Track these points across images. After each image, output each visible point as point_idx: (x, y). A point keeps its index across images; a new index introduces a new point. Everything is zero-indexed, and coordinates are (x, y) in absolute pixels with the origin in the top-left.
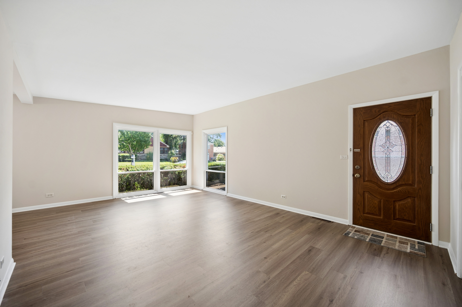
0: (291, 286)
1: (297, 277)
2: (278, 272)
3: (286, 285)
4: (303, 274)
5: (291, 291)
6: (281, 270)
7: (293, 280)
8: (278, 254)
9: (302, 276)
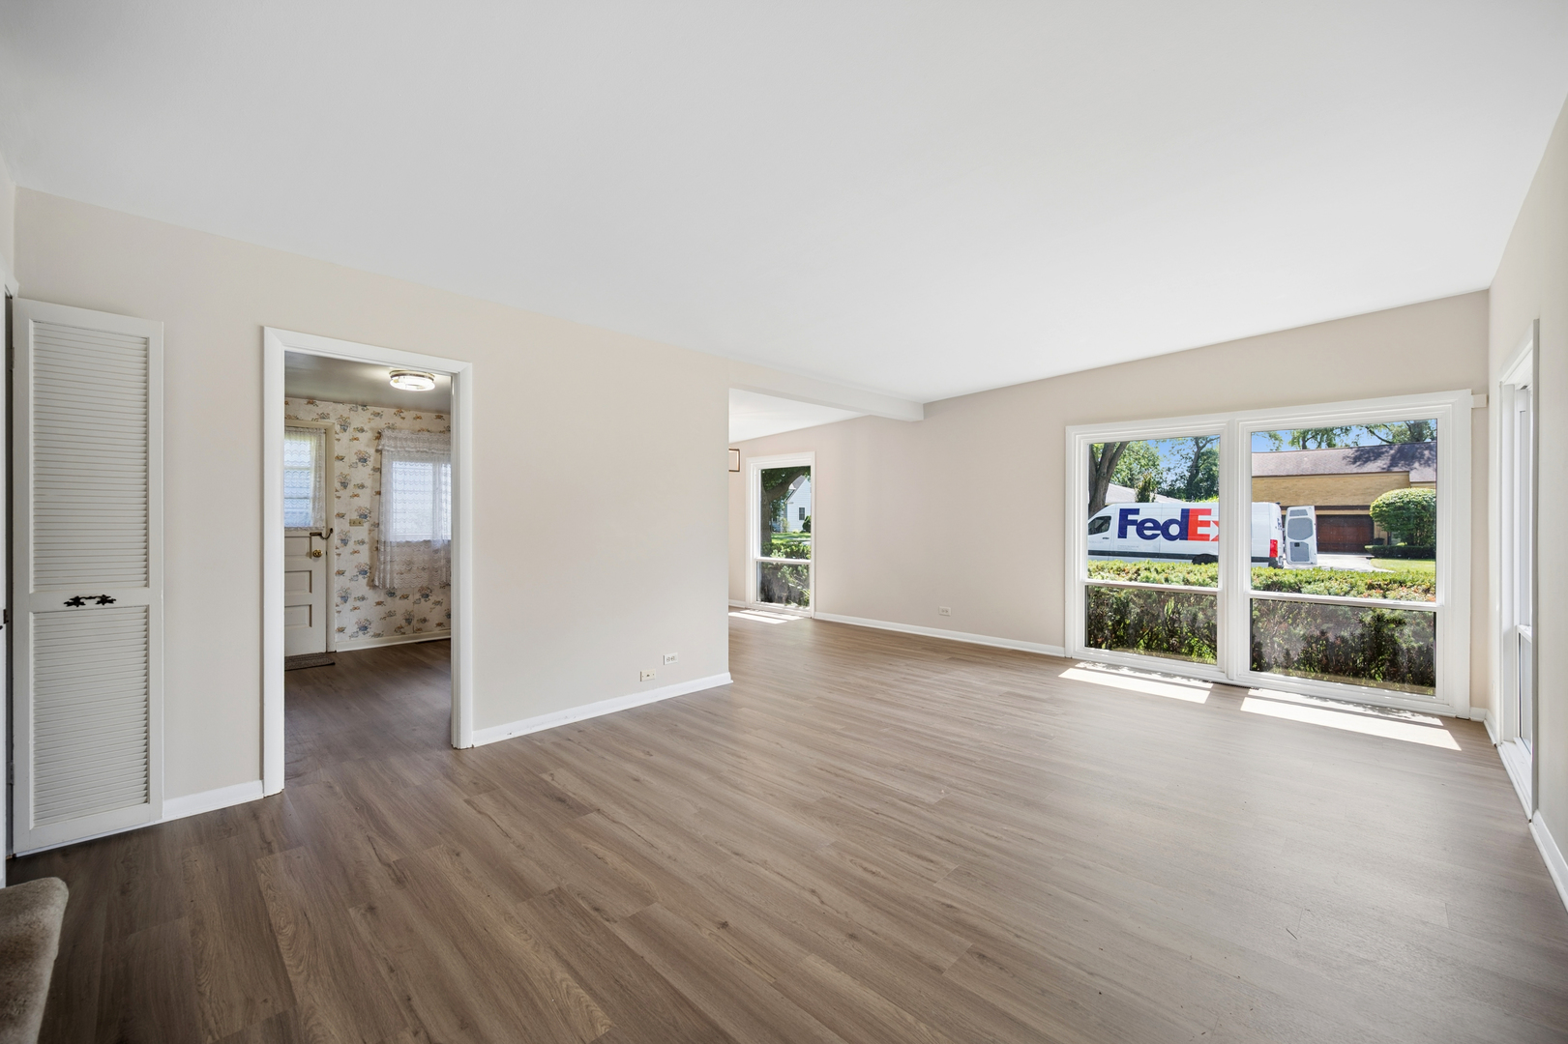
0: (554, 964)
1: (589, 990)
2: (632, 947)
3: (565, 952)
4: (599, 1013)
5: (535, 958)
6: (641, 955)
7: (577, 973)
8: (750, 963)
9: (587, 1006)
